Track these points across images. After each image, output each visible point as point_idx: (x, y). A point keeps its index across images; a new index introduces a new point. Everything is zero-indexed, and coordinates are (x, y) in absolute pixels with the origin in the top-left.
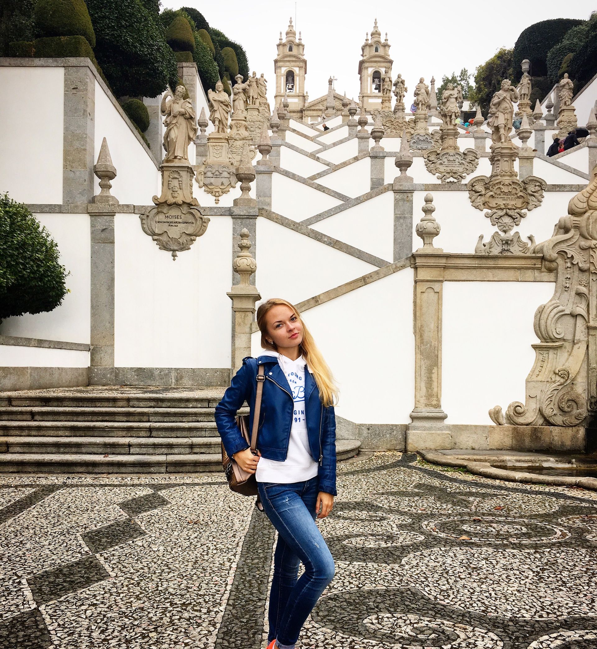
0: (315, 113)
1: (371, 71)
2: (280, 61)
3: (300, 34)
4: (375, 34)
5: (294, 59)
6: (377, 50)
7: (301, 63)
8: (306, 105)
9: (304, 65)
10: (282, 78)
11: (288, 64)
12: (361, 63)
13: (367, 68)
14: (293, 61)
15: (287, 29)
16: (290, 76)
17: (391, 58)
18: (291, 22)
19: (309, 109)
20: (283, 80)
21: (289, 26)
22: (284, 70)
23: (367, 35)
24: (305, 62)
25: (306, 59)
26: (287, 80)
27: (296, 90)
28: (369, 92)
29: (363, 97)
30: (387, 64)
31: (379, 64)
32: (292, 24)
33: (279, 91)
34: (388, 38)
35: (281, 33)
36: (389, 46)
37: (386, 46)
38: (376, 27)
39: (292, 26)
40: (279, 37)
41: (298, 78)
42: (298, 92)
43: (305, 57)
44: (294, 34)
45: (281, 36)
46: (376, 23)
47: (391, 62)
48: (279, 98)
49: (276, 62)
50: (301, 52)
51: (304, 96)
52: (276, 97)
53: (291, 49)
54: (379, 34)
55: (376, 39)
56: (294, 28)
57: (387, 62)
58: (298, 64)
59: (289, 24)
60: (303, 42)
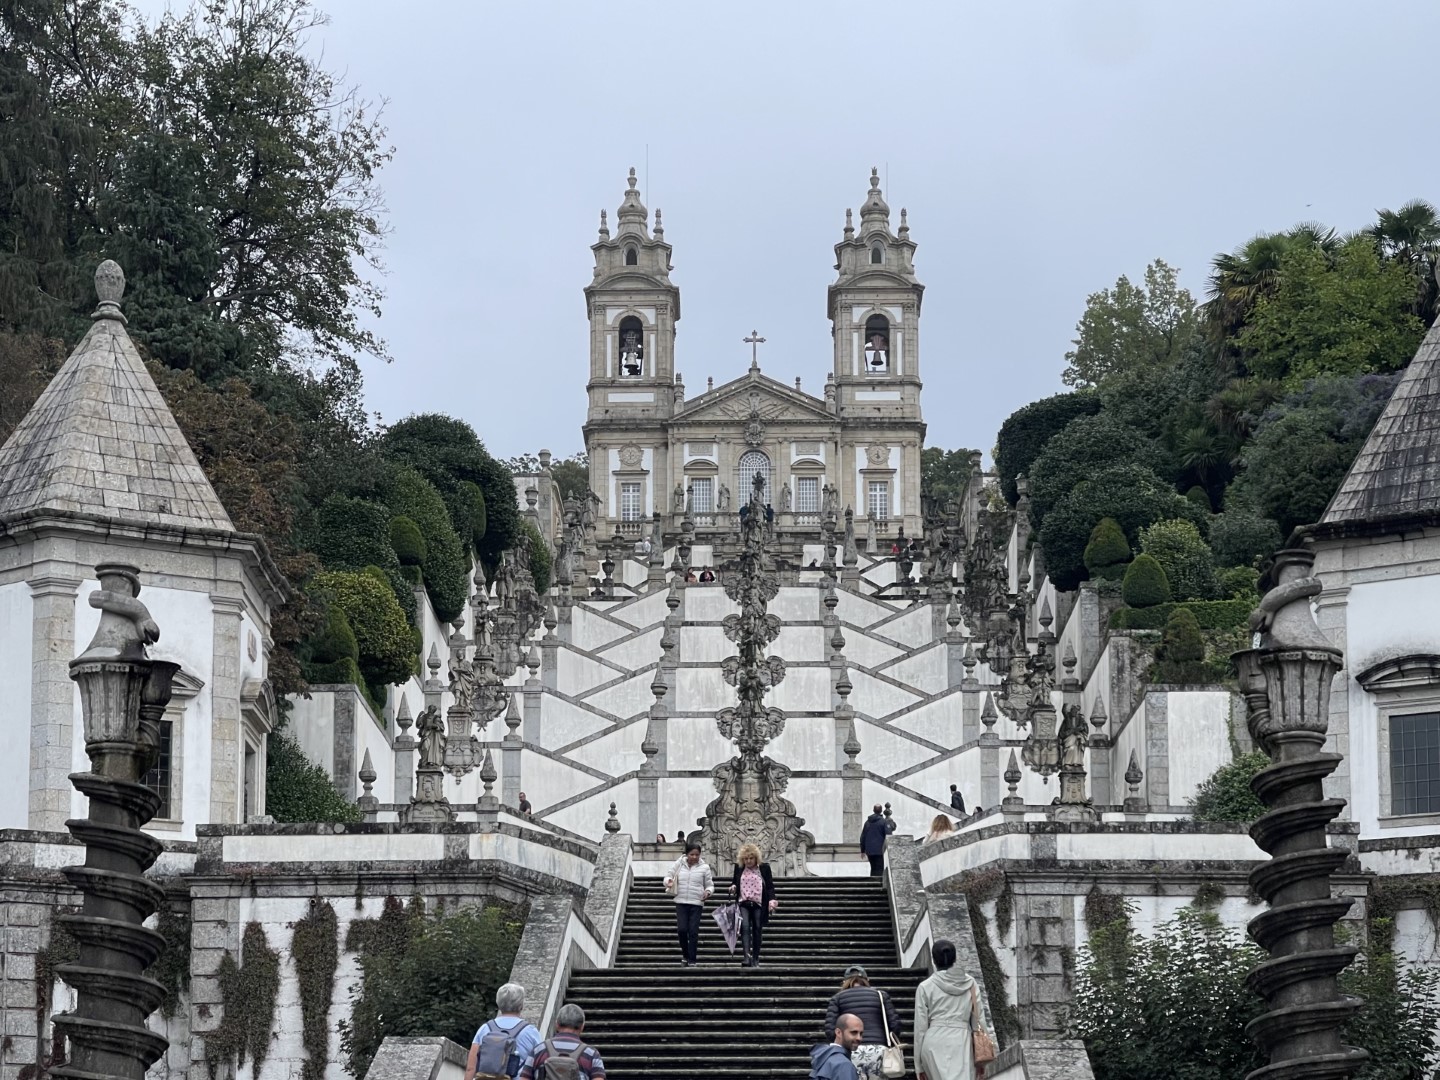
0: (702, 433)
1: (859, 314)
2: (602, 292)
3: (658, 215)
4: (875, 210)
5: (641, 286)
6: (877, 258)
7: (662, 298)
8: (677, 410)
9: (670, 299)
10: (609, 338)
11: (624, 298)
12: (834, 293)
13: (849, 307)
14: (638, 291)
15: (621, 201)
16: (631, 331)
17: (918, 278)
18: (632, 181)
19: (685, 422)
20: (611, 342)
21: (627, 193)
22: (613, 316)
23: (849, 214)
24: (674, 293)
25: (675, 285)
26: (622, 343)
27: (648, 370)
28: (856, 373)
29: (839, 386)
30: (905, 296)
31: (882, 296)
32: (636, 188)
33: (600, 373)
34: (908, 225)
35: (604, 215)
36: (913, 247)
37: (903, 245)
38: (874, 192)
39: (637, 193)
40: (600, 227)
41: (653, 337)
42: (653, 374)
43: (673, 279)
44: (643, 214)
45: (604, 222)
46: (874, 181)
47: (918, 289)
48: (598, 393)
49: (590, 293)
50: (663, 267)
51: (671, 387)
52: (590, 388)
53: (632, 258)
54: (885, 212)
55: (876, 227)
56: (642, 199)
57: (906, 291)
58: (653, 298)
59: (628, 188)
60: (666, 240)
